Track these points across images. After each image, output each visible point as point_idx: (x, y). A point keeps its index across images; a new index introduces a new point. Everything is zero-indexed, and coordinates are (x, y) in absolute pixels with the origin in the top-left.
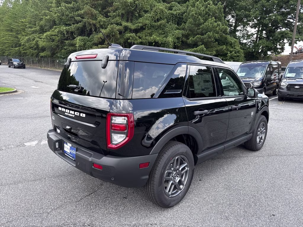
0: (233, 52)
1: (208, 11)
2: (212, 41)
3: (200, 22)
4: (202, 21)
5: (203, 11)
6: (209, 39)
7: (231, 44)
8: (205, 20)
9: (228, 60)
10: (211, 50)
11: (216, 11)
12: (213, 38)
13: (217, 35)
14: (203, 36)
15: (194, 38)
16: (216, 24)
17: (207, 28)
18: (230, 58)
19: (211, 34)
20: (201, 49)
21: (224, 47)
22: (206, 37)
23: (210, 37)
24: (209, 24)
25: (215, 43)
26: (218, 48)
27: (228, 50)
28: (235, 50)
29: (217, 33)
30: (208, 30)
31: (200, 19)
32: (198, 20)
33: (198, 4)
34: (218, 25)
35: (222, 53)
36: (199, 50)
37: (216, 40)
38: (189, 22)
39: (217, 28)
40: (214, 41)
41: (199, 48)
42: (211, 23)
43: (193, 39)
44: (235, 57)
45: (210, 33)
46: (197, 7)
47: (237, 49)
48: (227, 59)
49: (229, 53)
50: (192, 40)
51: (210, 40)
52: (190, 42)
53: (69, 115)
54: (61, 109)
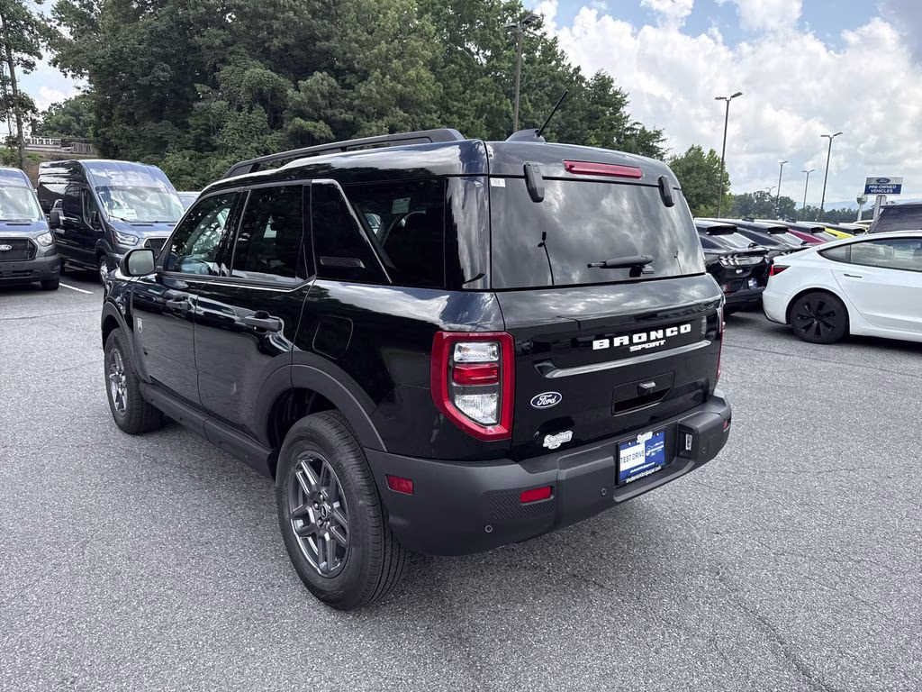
53: (646, 346)
54: (606, 343)
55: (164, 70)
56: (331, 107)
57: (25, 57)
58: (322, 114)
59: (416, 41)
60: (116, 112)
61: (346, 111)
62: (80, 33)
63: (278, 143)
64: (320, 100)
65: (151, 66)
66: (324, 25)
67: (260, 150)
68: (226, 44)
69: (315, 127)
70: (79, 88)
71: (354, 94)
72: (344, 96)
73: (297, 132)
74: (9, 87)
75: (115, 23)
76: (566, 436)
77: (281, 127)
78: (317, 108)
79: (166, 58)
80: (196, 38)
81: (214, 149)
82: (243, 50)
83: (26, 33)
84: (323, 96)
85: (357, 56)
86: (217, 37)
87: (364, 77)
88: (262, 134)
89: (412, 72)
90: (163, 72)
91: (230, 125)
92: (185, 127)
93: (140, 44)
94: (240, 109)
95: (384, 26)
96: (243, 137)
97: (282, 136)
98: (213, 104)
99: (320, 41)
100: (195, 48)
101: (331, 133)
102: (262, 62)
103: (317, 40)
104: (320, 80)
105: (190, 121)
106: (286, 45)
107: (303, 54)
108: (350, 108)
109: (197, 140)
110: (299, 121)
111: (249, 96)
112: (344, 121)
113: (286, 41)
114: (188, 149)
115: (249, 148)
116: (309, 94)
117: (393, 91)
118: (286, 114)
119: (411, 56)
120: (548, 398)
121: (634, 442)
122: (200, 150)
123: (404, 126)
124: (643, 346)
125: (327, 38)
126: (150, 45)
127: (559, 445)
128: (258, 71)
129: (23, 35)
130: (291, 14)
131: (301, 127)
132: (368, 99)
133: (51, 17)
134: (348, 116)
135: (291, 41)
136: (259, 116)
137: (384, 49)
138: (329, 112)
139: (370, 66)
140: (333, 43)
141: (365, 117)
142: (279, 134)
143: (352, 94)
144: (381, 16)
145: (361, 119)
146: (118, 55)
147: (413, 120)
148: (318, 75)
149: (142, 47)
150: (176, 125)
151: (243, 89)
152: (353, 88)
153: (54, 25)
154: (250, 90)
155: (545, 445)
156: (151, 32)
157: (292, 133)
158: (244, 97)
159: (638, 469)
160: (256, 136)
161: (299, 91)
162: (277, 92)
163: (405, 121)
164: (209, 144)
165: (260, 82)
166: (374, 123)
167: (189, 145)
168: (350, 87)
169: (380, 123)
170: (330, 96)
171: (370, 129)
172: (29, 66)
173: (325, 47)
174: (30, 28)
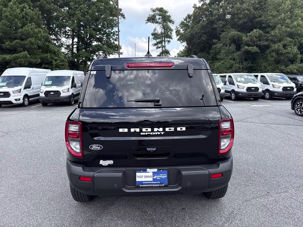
0: (58, 61)
1: (25, 15)
2: (35, 47)
3: (18, 25)
4: (20, 25)
5: (19, 14)
6: (31, 45)
7: (55, 53)
8: (24, 25)
9: (54, 69)
10: (35, 57)
11: (34, 17)
12: (36, 45)
13: (39, 42)
14: (24, 42)
15: (11, 42)
16: (36, 30)
17: (28, 33)
18: (55, 67)
19: (33, 40)
20: (23, 55)
21: (49, 55)
22: (28, 43)
23: (32, 44)
24: (29, 30)
25: (38, 51)
26: (42, 56)
27: (52, 58)
28: (59, 59)
29: (40, 40)
30: (28, 36)
31: (17, 22)
32: (14, 23)
33: (11, 5)
34: (40, 32)
35: (46, 61)
36: (22, 57)
37: (39, 47)
38: (3, 24)
39: (39, 35)
40: (37, 48)
41: (21, 55)
42: (31, 29)
43: (11, 44)
44: (61, 65)
45: (31, 39)
46: (12, 8)
47: (61, 58)
48: (52, 68)
49: (54, 61)
50: (9, 44)
51: (33, 47)
52: (8, 47)
53: (151, 133)
54: (126, 130)
55: (204, 37)
56: (260, 41)
57: (168, 39)
58: (255, 44)
59: (298, 11)
60: (192, 51)
61: (265, 41)
62: (185, 30)
63: (238, 56)
64: (255, 39)
65: (201, 36)
66: (259, 12)
67: (232, 58)
68: (224, 25)
69: (252, 49)
70: (184, 46)
71: (269, 35)
72: (265, 36)
73: (245, 51)
74: (164, 48)
75: (193, 25)
76: (111, 162)
77: (240, 50)
78: (254, 42)
79: (205, 33)
80: (214, 25)
81: (217, 59)
82: (229, 27)
83: (169, 33)
84: (256, 37)
85: (271, 21)
86: (221, 24)
87: (274, 28)
88: (233, 53)
89: (295, 23)
90: (204, 38)
91: (223, 51)
92: (209, 53)
93: (198, 30)
94: (227, 46)
95: (284, 8)
96: (227, 55)
97: (240, 53)
98: (218, 45)
99: (257, 18)
100: (215, 29)
101: (258, 50)
102: (236, 29)
103: (256, 18)
104: (256, 32)
105: (211, 51)
106: (244, 22)
107: (250, 24)
108: (267, 40)
109: (212, 57)
110: (246, 47)
111: (230, 41)
112: (264, 45)
113: (244, 21)
114: (210, 60)
115: (228, 58)
116: (250, 37)
117: (286, 31)
118: (242, 46)
119: (295, 17)
120: (96, 147)
121: (145, 171)
122: (213, 60)
123: (290, 44)
124: (149, 133)
125: (260, 17)
126: (201, 30)
127: (107, 165)
128: (234, 32)
129: (168, 33)
130: (247, 11)
131: (247, 49)
132: (275, 36)
133: (179, 27)
134: (266, 43)
135: (245, 20)
136: (233, 47)
137: (283, 17)
138: (258, 43)
139: (276, 24)
140: (262, 18)
141: (273, 43)
142: (239, 53)
143: (268, 35)
144: (283, 4)
145: (271, 44)
146: (192, 35)
147: (295, 41)
148: (255, 30)
149: (199, 31)
150: (207, 53)
151: (228, 39)
152: (269, 33)
153: (179, 29)
154: (230, 39)
155: (100, 163)
156: (202, 26)
157: (243, 52)
158: (228, 41)
159: (148, 182)
160: (231, 54)
161: (247, 37)
162: (240, 39)
163: (291, 42)
164: (216, 58)
165: (234, 36)
166: (276, 44)
167: (210, 59)
168: (268, 32)
169: (279, 44)
170: (259, 38)
171: (275, 47)
172: (169, 41)
173: (259, 20)
174: (170, 31)
